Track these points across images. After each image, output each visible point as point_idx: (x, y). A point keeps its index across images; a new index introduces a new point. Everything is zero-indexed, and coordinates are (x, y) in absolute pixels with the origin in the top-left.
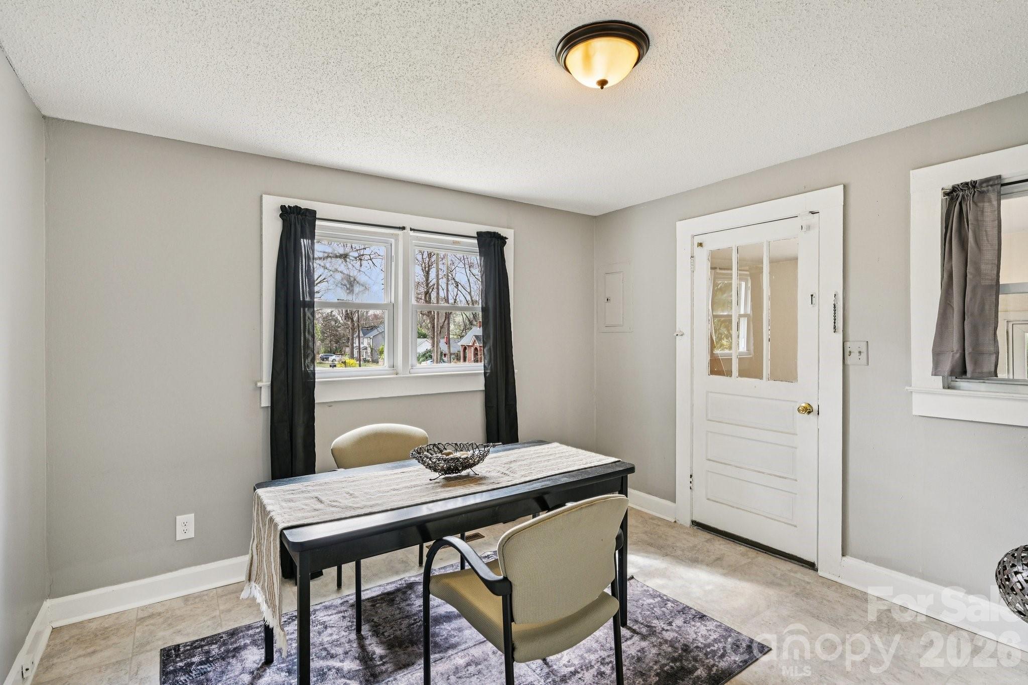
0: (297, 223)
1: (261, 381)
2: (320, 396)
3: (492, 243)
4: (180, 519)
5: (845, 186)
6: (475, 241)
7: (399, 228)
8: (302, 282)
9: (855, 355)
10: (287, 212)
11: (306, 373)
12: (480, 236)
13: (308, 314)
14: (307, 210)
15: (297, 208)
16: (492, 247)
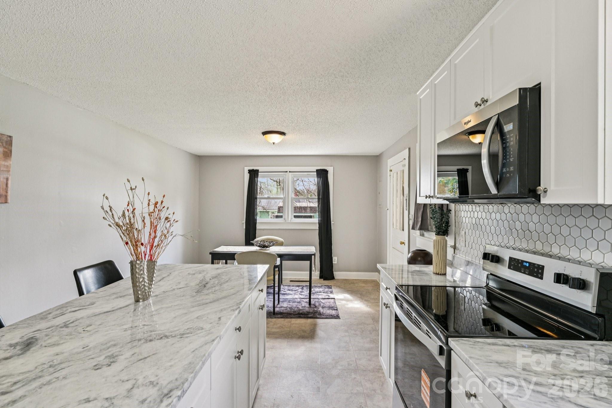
0: (254, 174)
1: (243, 221)
5: (409, 149)
6: (315, 173)
10: (250, 171)
11: (255, 220)
12: (317, 171)
14: (256, 170)
15: (253, 170)
16: (322, 174)
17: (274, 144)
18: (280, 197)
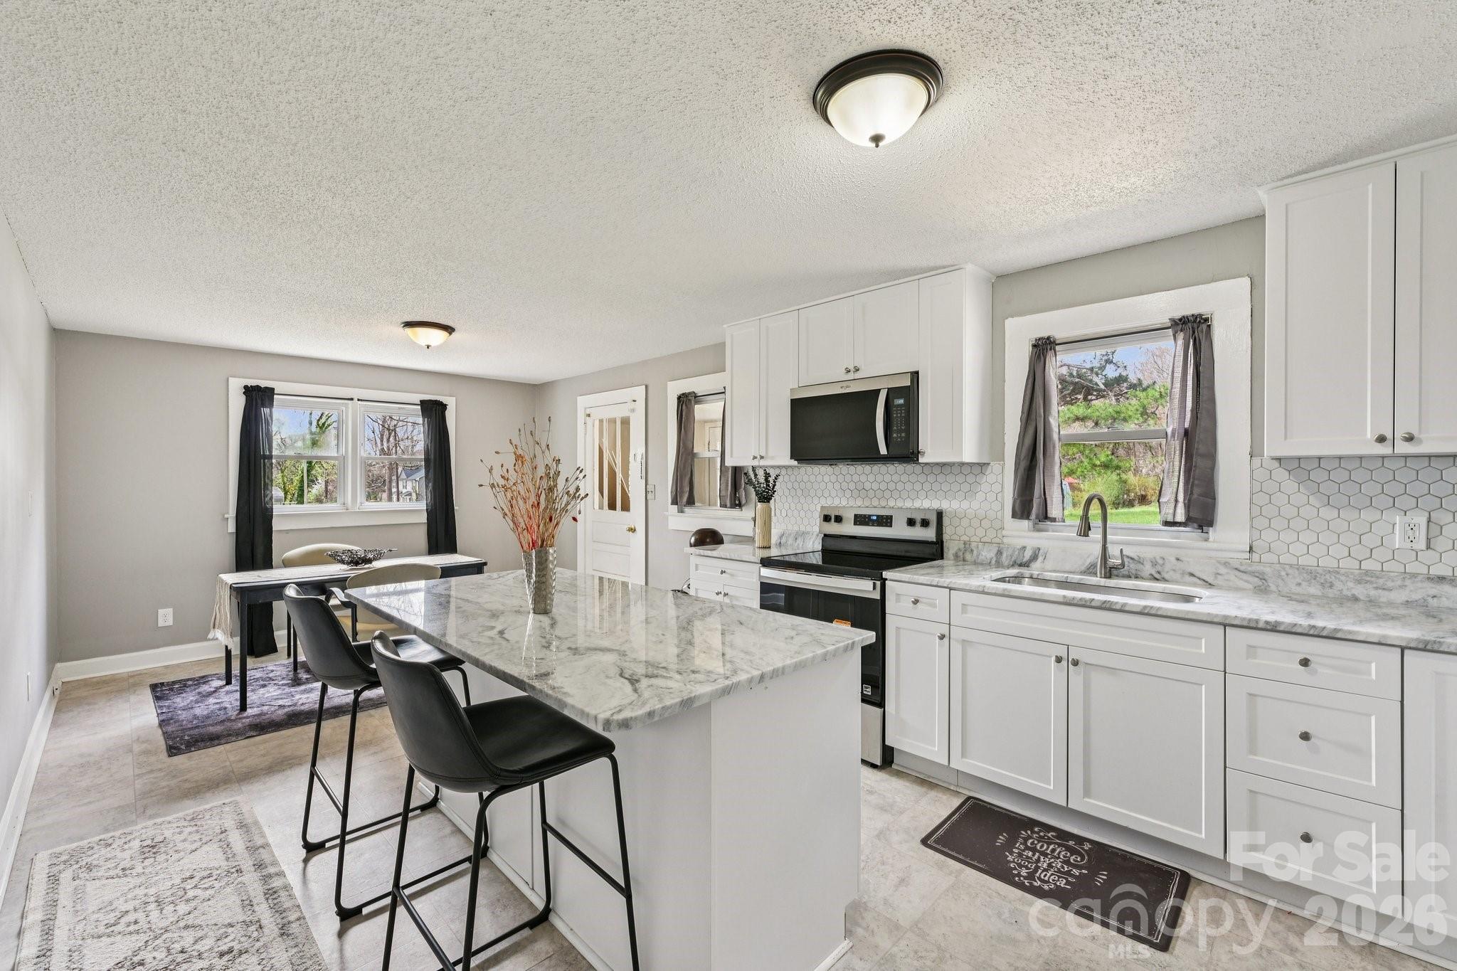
0: (258, 398)
1: (228, 513)
2: (277, 525)
3: (434, 409)
4: (161, 612)
5: (646, 387)
6: (419, 407)
7: (348, 399)
8: (263, 439)
9: (650, 493)
10: (249, 391)
11: (267, 509)
12: (423, 403)
13: (268, 464)
14: (266, 388)
15: (258, 386)
16: (434, 411)
17: (428, 348)
18: (329, 455)
